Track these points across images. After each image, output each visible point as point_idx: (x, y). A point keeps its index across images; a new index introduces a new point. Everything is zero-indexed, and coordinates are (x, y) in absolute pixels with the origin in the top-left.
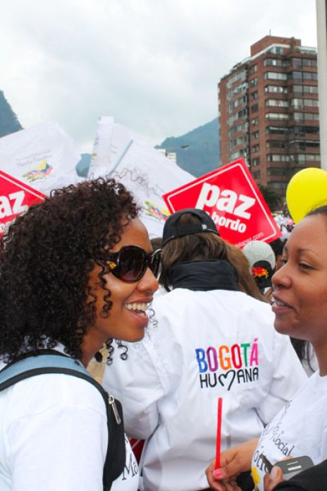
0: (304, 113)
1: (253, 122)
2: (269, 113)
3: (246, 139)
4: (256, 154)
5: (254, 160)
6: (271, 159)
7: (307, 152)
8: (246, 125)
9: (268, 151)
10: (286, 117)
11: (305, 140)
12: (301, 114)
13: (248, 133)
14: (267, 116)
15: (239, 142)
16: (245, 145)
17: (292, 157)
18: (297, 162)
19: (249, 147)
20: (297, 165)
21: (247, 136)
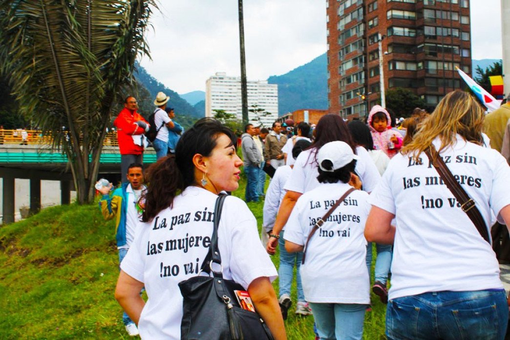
0: (435, 10)
1: (371, 23)
2: (392, 9)
3: (361, 45)
4: (374, 62)
5: (371, 69)
6: (394, 66)
7: (439, 58)
8: (362, 27)
9: (391, 57)
10: (412, 15)
11: (436, 44)
12: (432, 12)
13: (364, 37)
14: (389, 14)
15: (352, 49)
16: (360, 53)
17: (420, 64)
18: (426, 70)
19: (365, 54)
20: (427, 75)
21: (363, 41)
